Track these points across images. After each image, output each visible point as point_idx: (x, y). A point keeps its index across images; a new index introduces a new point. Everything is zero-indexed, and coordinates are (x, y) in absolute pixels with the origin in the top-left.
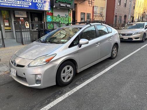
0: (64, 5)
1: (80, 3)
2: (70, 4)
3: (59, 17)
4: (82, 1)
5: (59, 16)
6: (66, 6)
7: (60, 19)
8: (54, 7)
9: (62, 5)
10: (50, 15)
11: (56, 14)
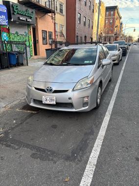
0: (24, 19)
1: (40, 17)
2: (31, 18)
3: (18, 35)
4: (42, 15)
5: (17, 33)
6: (26, 19)
7: (18, 38)
8: (12, 20)
9: (21, 18)
10: (5, 32)
11: (13, 30)
